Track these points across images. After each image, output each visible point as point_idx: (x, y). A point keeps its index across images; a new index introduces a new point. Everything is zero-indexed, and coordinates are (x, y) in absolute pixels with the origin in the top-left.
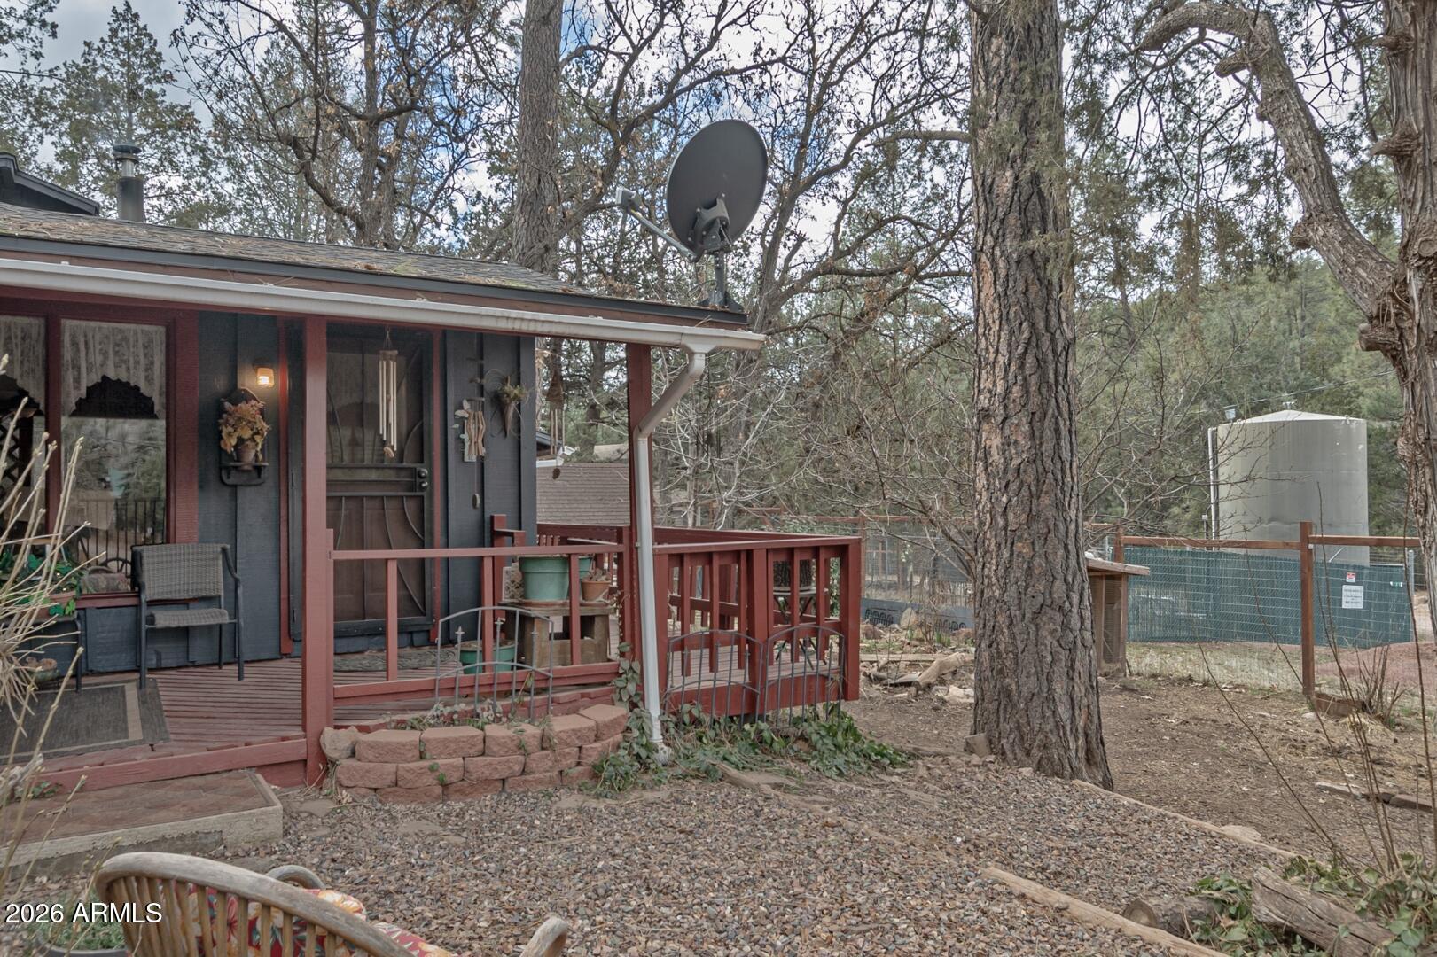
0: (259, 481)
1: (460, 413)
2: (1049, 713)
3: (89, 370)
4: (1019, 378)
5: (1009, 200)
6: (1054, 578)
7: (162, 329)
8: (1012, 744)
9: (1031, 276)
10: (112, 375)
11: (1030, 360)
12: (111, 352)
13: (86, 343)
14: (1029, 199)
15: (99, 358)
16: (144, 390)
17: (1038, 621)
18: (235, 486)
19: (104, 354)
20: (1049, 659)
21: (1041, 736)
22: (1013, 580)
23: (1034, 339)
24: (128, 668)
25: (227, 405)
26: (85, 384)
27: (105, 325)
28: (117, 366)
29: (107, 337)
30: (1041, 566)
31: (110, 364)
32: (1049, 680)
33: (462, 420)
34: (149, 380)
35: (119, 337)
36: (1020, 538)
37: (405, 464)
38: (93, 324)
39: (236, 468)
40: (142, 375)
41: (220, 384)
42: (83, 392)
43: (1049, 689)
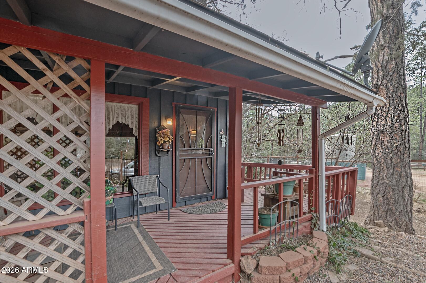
0: (168, 154)
1: (221, 133)
2: (407, 216)
3: (113, 120)
4: (398, 121)
5: (393, 70)
6: (408, 177)
7: (137, 106)
8: (394, 224)
9: (402, 91)
10: (120, 121)
11: (402, 115)
12: (120, 114)
13: (112, 111)
14: (400, 70)
15: (116, 116)
16: (130, 126)
17: (403, 190)
18: (160, 156)
19: (118, 114)
20: (407, 200)
21: (405, 223)
22: (394, 178)
23: (403, 109)
24: (127, 216)
25: (158, 130)
26: (112, 124)
27: (118, 104)
28: (122, 118)
29: (119, 109)
30: (404, 174)
31: (120, 117)
32: (406, 206)
33: (221, 135)
34: (132, 123)
35: (123, 109)
36: (397, 166)
37: (207, 148)
38: (114, 104)
39: (162, 151)
40: (130, 121)
41: (155, 124)
42: (111, 127)
43: (407, 209)
